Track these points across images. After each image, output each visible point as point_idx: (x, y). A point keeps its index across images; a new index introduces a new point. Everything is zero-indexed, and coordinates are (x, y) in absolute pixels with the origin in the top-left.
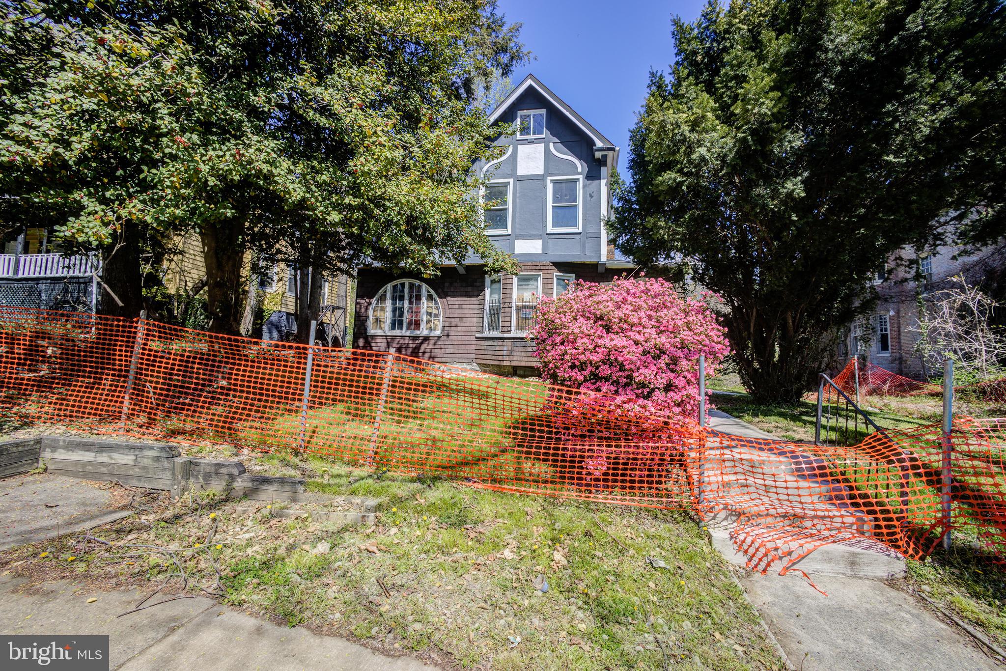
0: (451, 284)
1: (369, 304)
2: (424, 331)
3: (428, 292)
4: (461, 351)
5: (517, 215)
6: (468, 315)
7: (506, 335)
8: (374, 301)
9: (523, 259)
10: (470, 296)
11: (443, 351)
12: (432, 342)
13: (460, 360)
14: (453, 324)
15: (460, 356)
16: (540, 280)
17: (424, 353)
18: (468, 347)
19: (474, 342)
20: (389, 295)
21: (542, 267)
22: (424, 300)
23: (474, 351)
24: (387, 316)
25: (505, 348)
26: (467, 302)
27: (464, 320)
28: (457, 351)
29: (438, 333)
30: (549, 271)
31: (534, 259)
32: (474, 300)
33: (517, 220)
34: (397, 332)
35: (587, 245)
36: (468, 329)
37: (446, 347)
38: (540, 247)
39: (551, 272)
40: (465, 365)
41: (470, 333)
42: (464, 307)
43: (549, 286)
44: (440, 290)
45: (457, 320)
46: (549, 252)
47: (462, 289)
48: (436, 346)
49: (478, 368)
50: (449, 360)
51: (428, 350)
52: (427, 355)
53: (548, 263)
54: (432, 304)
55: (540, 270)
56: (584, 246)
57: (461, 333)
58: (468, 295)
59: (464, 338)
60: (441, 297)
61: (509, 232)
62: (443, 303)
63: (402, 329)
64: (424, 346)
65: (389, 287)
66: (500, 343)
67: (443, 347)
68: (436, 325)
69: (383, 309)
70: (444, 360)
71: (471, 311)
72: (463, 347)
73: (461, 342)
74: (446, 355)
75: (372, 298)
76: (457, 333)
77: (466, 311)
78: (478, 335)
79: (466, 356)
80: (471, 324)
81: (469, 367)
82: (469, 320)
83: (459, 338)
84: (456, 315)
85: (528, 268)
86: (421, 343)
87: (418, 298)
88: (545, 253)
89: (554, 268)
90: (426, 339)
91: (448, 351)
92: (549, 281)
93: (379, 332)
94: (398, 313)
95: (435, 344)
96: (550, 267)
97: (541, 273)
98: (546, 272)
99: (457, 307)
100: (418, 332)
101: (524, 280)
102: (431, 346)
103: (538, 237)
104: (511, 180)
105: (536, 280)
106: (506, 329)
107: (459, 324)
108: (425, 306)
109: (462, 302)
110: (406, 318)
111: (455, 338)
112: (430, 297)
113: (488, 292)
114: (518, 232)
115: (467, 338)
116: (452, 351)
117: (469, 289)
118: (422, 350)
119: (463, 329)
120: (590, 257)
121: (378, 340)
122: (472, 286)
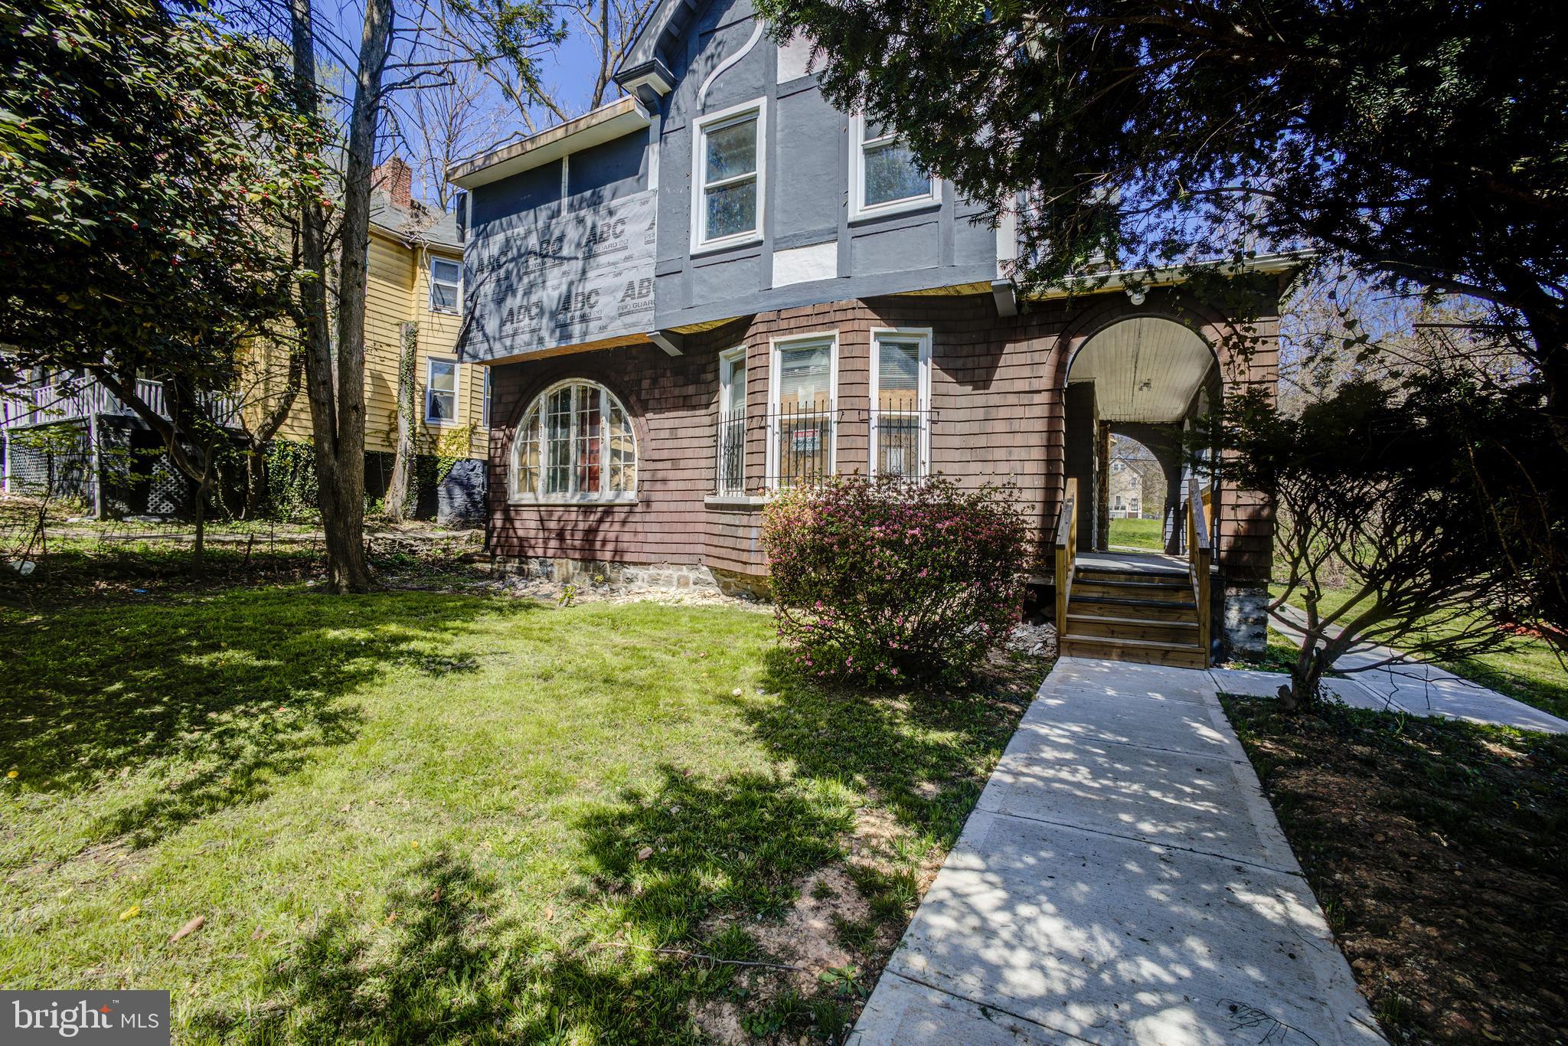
0: (655, 381)
1: (511, 438)
2: (604, 495)
3: (613, 404)
4: (676, 538)
5: (779, 189)
6: (689, 453)
7: (754, 500)
8: (518, 431)
9: (791, 300)
10: (694, 408)
11: (640, 537)
12: (619, 517)
13: (676, 559)
14: (660, 475)
15: (674, 548)
16: (835, 348)
17: (604, 542)
18: (690, 528)
19: (704, 517)
20: (543, 415)
21: (839, 316)
22: (604, 423)
23: (703, 538)
24: (542, 462)
25: (754, 533)
26: (687, 422)
27: (682, 464)
28: (668, 538)
29: (630, 496)
30: (856, 325)
31: (818, 295)
32: (701, 417)
33: (778, 202)
34: (557, 498)
35: (957, 238)
36: (689, 485)
37: (648, 527)
38: (834, 263)
39: (863, 325)
40: (685, 571)
41: (693, 496)
42: (681, 433)
43: (858, 364)
44: (633, 399)
45: (668, 465)
46: (858, 272)
47: (677, 392)
48: (628, 527)
49: (711, 579)
50: (653, 558)
51: (611, 536)
52: (610, 547)
53: (854, 303)
54: (621, 432)
55: (832, 324)
56: (948, 243)
57: (678, 496)
58: (687, 404)
59: (682, 506)
60: (635, 415)
61: (758, 234)
62: (638, 428)
63: (566, 489)
64: (605, 526)
65: (543, 399)
66: (745, 520)
67: (639, 527)
68: (628, 478)
69: (535, 449)
70: (643, 558)
71: (696, 443)
72: (680, 527)
73: (676, 517)
74: (647, 548)
75: (514, 426)
76: (668, 496)
77: (685, 443)
78: (709, 499)
79: (688, 549)
80: (695, 474)
81: (693, 575)
82: (691, 463)
83: (673, 506)
84: (665, 455)
85: (804, 322)
86: (601, 521)
87: (595, 419)
88: (844, 277)
89: (870, 314)
90: (609, 509)
91: (651, 538)
92: (857, 351)
93: (527, 498)
94: (560, 453)
95: (624, 522)
96: (859, 313)
97: (836, 332)
98: (848, 326)
99: (666, 434)
100: (593, 497)
101: (798, 355)
102: (617, 527)
103: (830, 236)
104: (762, 102)
105: (826, 350)
106: (754, 483)
107: (671, 475)
108: (607, 436)
109: (677, 423)
110: (576, 463)
111: (664, 507)
112: (616, 418)
113: (725, 393)
114: (779, 231)
115: (688, 506)
116: (658, 537)
117: (691, 390)
118: (600, 536)
119: (681, 485)
120: (965, 272)
121: (525, 515)
122: (697, 382)
